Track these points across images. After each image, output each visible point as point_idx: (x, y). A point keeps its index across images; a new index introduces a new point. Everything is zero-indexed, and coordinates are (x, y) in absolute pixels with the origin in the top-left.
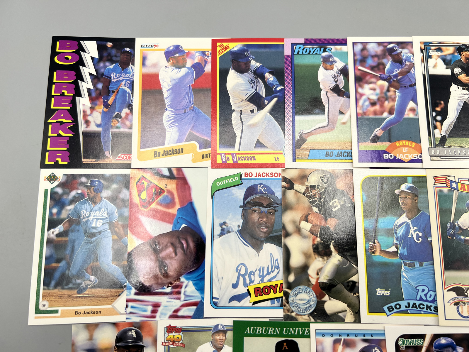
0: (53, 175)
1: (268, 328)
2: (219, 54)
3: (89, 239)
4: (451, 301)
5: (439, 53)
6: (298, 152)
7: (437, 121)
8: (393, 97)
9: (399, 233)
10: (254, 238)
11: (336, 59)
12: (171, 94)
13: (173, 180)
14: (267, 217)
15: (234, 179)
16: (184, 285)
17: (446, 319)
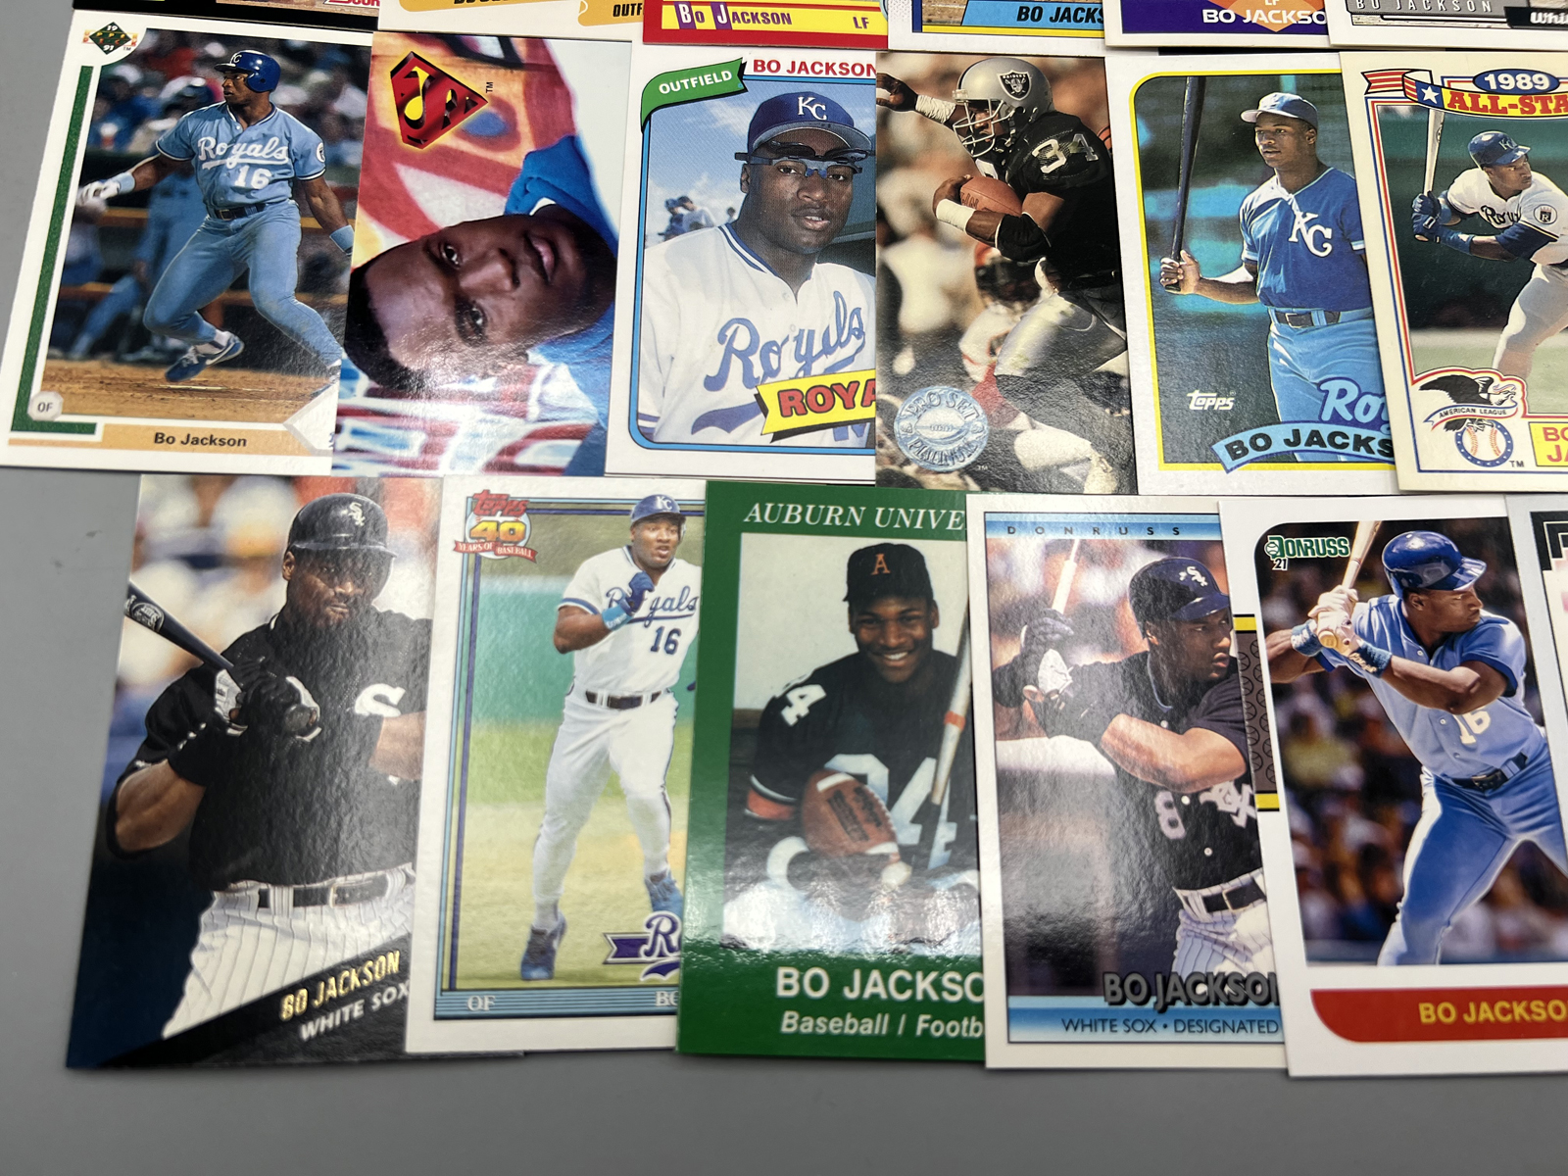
0: (115, 28)
1: (822, 507)
3: (219, 222)
4: (1437, 418)
9: (1259, 231)
10: (781, 246)
13: (515, 72)
14: (827, 188)
15: (719, 77)
16: (541, 374)
17: (1421, 471)
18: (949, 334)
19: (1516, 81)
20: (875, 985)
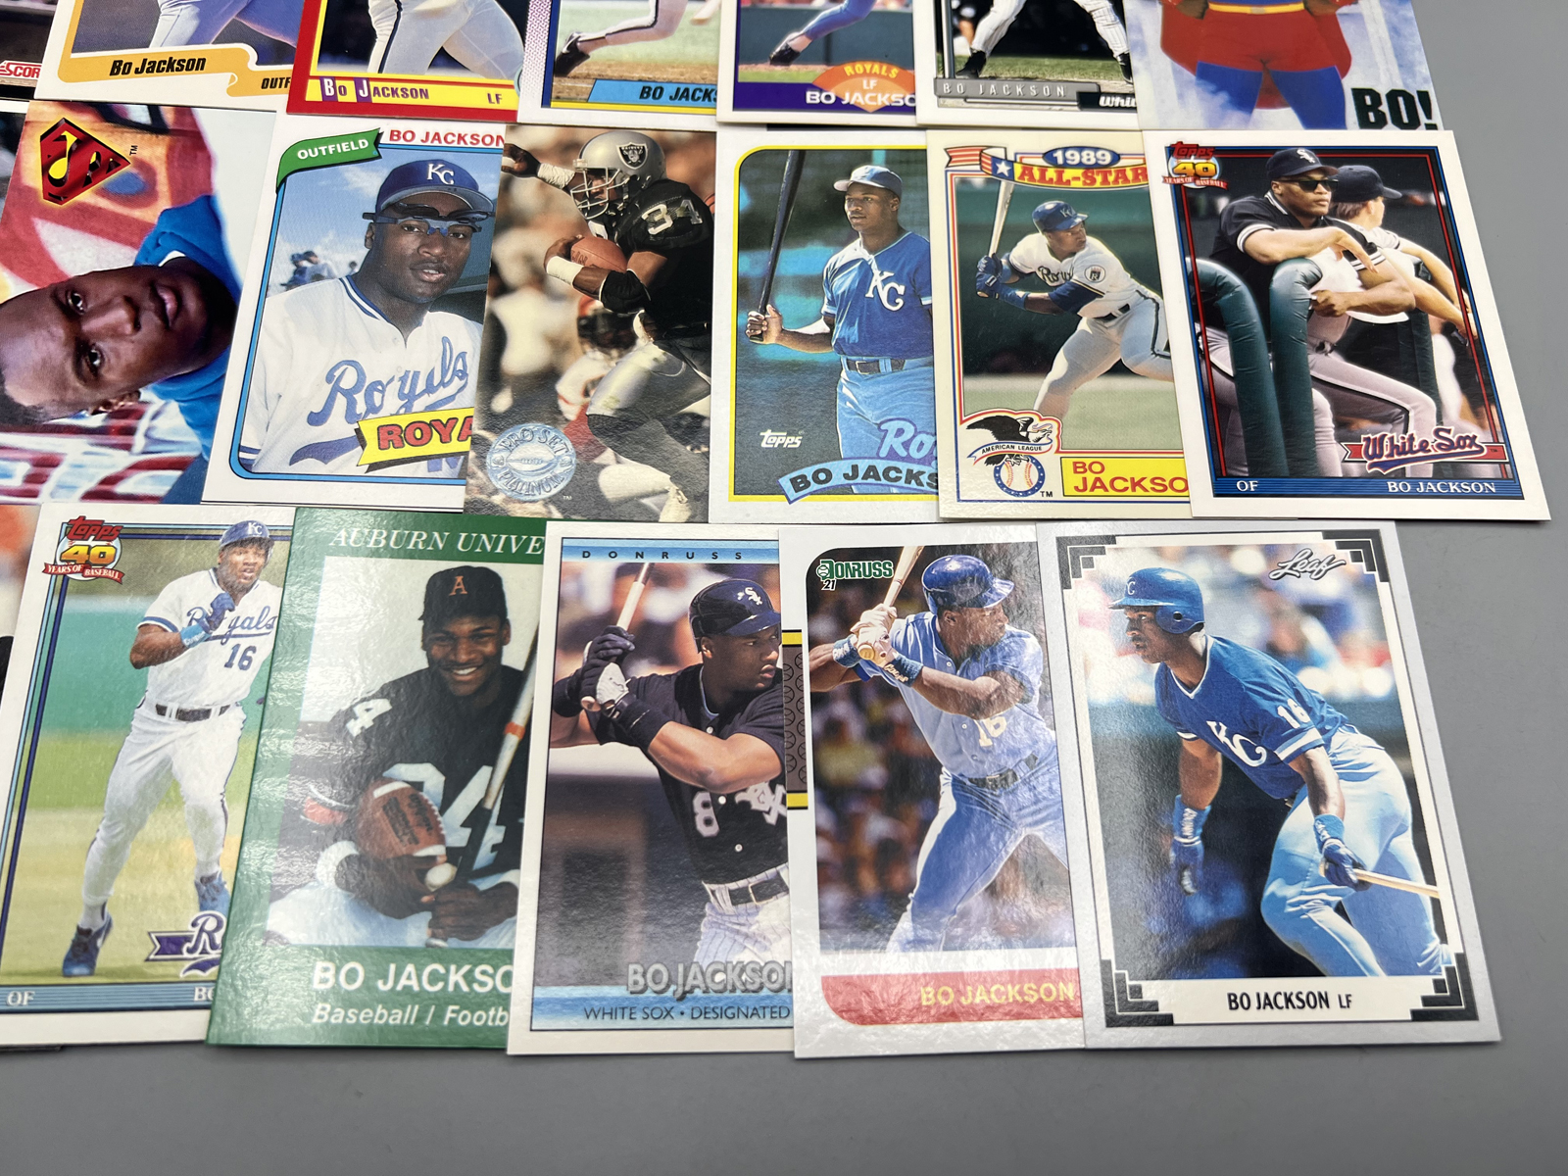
1: (407, 532)
4: (979, 454)
7: (961, 18)
9: (840, 287)
10: (397, 297)
14: (445, 243)
15: (356, 144)
16: (150, 411)
17: (959, 500)
18: (548, 377)
19: (1081, 157)
20: (409, 978)
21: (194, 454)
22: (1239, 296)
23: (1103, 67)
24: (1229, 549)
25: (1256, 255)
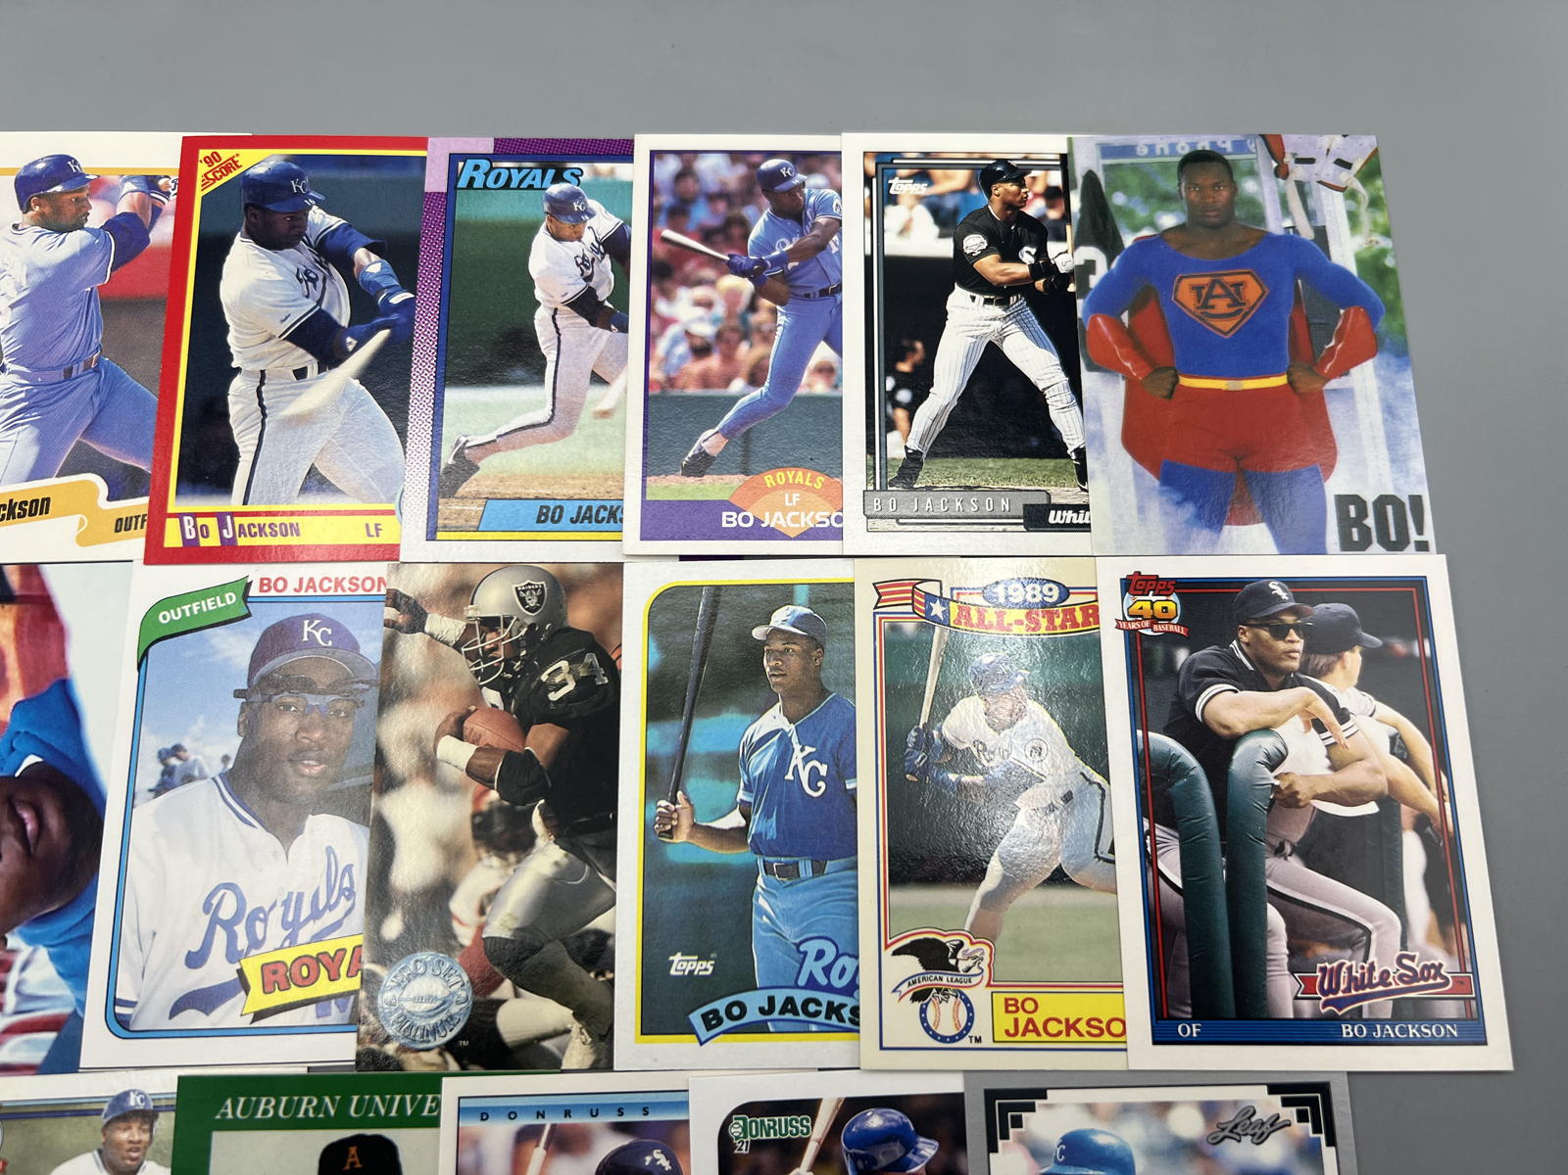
1: (296, 1098)
2: (204, 186)
4: (904, 988)
5: (922, 189)
6: (448, 508)
7: (896, 404)
8: (766, 328)
9: (757, 768)
10: (275, 797)
11: (593, 204)
12: (23, 318)
13: (7, 607)
14: (326, 726)
15: (223, 600)
16: (19, 961)
17: (882, 1048)
19: (1025, 593)
21: (68, 1010)
22: (1194, 781)
23: (1054, 470)
24: (1165, 1107)
25: (1215, 727)
